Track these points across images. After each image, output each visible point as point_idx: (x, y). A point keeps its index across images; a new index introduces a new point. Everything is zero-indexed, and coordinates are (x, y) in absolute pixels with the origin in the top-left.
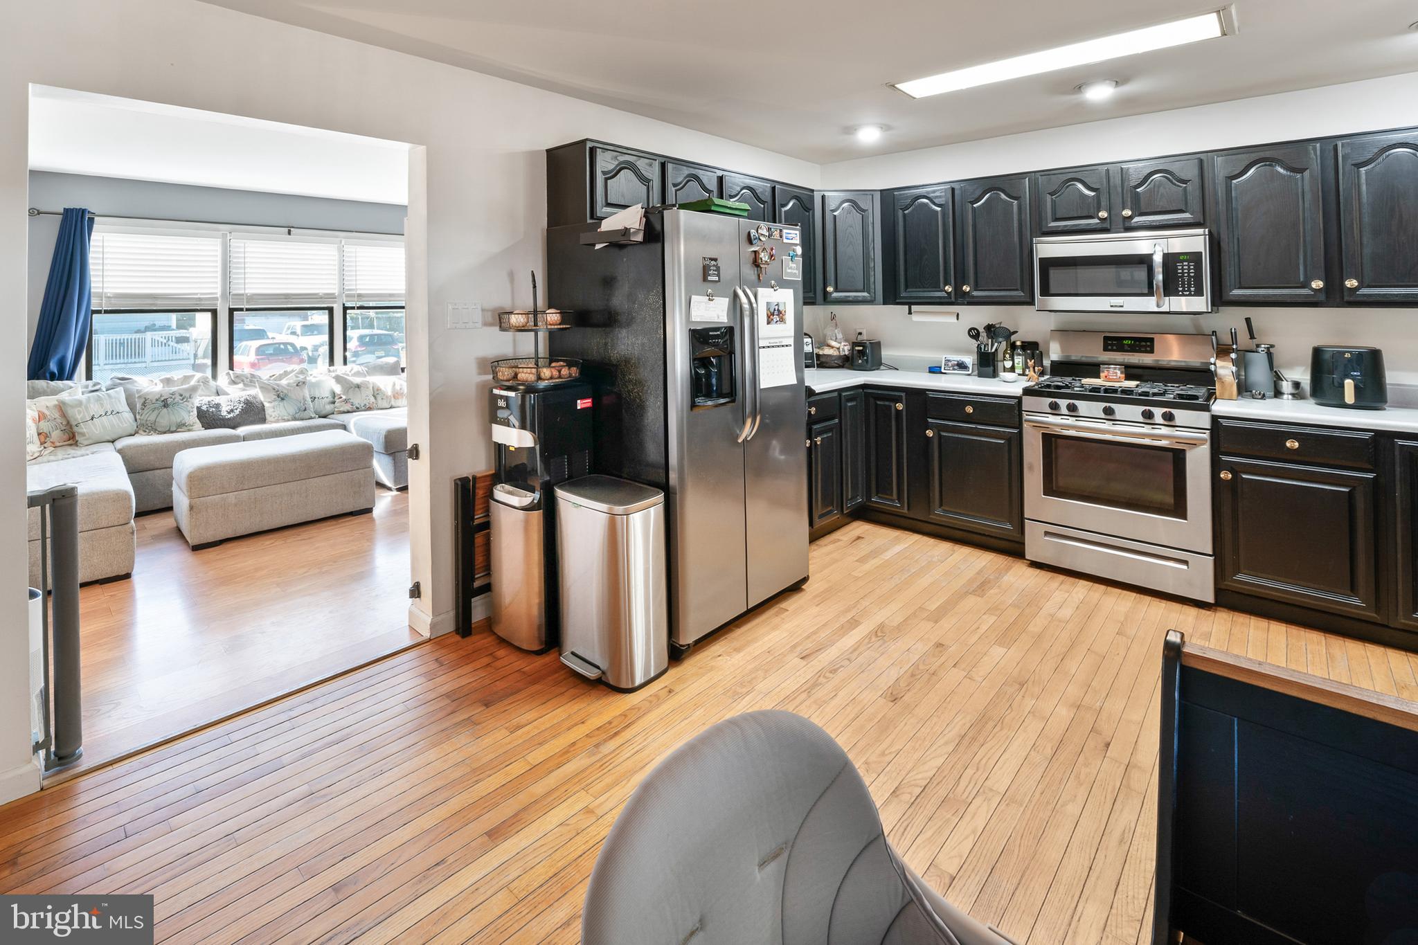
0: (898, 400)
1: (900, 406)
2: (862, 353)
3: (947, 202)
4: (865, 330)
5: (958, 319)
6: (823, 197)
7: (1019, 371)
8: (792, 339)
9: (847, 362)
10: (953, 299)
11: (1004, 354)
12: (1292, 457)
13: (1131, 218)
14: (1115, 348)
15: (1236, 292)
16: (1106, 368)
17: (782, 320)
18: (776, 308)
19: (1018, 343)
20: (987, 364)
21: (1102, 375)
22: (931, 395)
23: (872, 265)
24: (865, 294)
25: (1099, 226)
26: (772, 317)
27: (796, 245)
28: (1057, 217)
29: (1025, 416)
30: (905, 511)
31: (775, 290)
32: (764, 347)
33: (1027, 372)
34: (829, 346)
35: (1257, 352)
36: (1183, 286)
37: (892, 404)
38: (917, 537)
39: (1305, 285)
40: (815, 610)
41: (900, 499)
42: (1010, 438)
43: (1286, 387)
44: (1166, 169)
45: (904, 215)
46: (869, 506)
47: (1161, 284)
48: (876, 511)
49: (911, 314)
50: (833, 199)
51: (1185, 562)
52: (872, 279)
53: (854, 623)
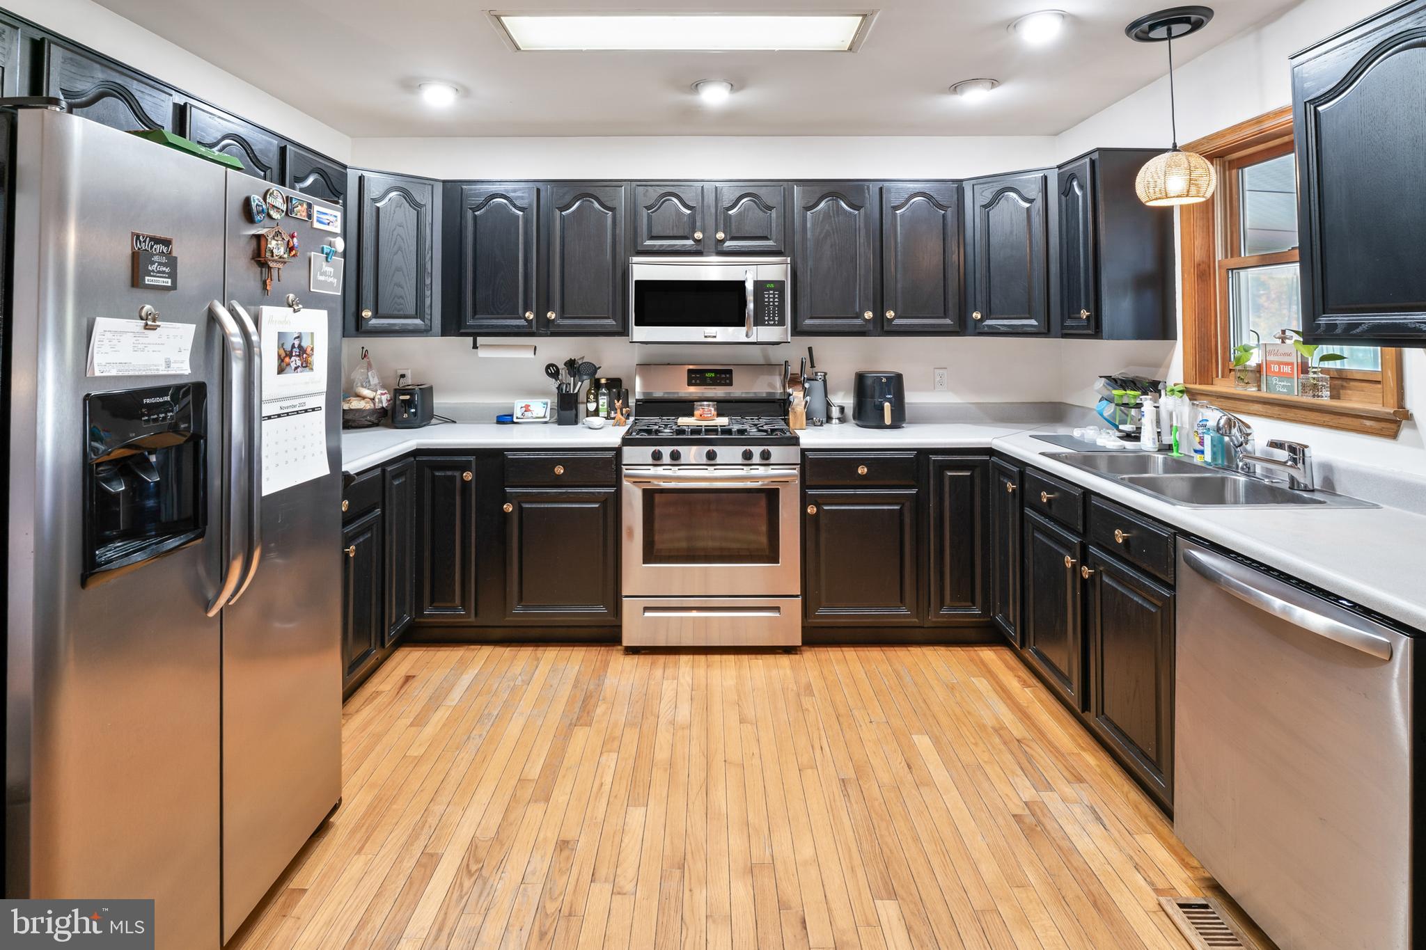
0: (464, 467)
1: (468, 476)
2: (408, 404)
3: (531, 205)
4: (409, 371)
5: (535, 354)
6: (361, 179)
7: (603, 413)
8: (323, 397)
9: (386, 418)
10: (534, 329)
11: (587, 395)
12: (863, 482)
13: (723, 241)
14: (698, 382)
15: (808, 322)
16: (701, 405)
17: (307, 365)
18: (297, 343)
19: (603, 381)
20: (567, 409)
21: (696, 413)
22: (510, 456)
23: (428, 281)
24: (418, 321)
25: (694, 248)
26: (287, 360)
27: (335, 235)
28: (653, 234)
29: (625, 472)
30: (472, 619)
31: (295, 311)
32: (269, 418)
33: (613, 415)
34: (358, 396)
35: (816, 380)
36: (769, 314)
37: (457, 474)
38: (486, 651)
39: (859, 315)
40: (358, 864)
41: (464, 604)
42: (606, 500)
43: (835, 412)
44: (753, 191)
45: (475, 217)
46: (420, 622)
47: (752, 313)
48: (430, 627)
49: (477, 348)
50: (375, 185)
51: (777, 609)
52: (428, 302)
53: (429, 862)
